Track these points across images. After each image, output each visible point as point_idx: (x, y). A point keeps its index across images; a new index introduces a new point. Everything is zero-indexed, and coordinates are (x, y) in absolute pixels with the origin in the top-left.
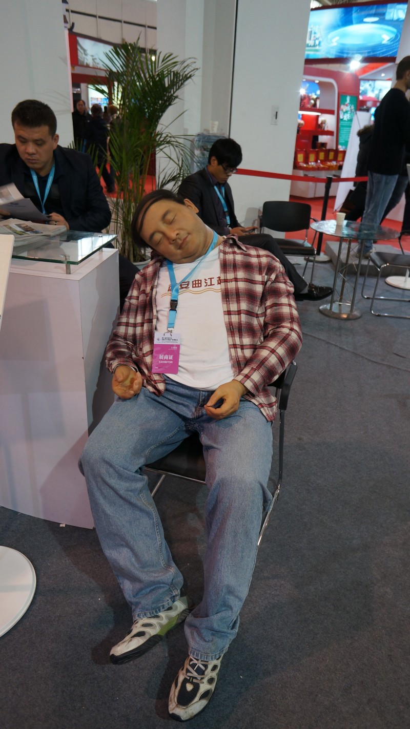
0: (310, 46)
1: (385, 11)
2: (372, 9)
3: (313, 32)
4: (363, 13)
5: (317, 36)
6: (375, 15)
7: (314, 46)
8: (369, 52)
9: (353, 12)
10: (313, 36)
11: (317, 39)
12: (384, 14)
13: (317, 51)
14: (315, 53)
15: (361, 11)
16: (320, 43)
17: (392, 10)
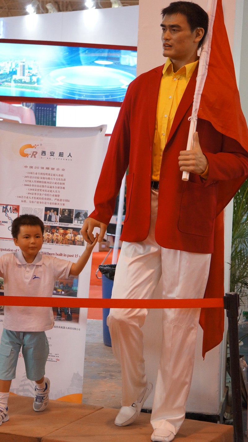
0: (25, 82)
1: (119, 56)
2: (103, 52)
3: (26, 67)
4: (93, 55)
5: (33, 72)
6: (108, 59)
7: (31, 83)
8: (106, 96)
9: (80, 52)
10: (27, 71)
11: (33, 75)
12: (118, 59)
13: (36, 89)
14: (33, 91)
15: (91, 52)
16: (38, 80)
17: (127, 56)
